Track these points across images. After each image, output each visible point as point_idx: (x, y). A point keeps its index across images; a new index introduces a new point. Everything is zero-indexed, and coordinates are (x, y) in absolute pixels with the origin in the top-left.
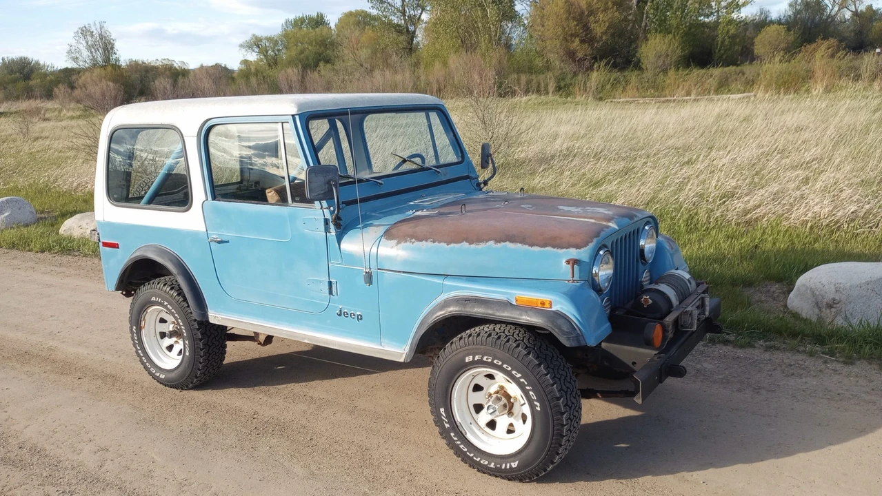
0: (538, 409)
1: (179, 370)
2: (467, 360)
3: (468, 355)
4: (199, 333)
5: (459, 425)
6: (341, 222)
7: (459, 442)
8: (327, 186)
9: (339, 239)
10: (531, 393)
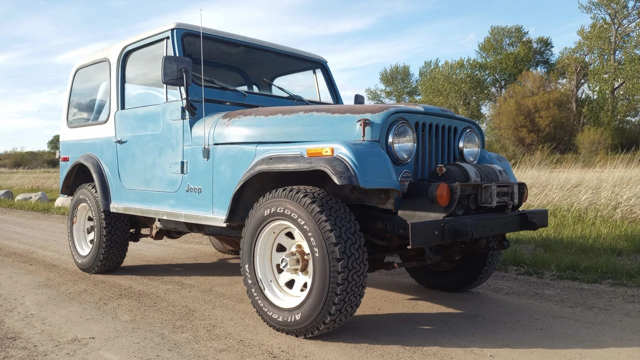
0: (317, 255)
1: (90, 255)
2: (266, 214)
3: (266, 209)
4: (104, 222)
5: (259, 281)
6: (196, 112)
7: (258, 298)
8: (179, 73)
9: (191, 125)
10: (312, 239)
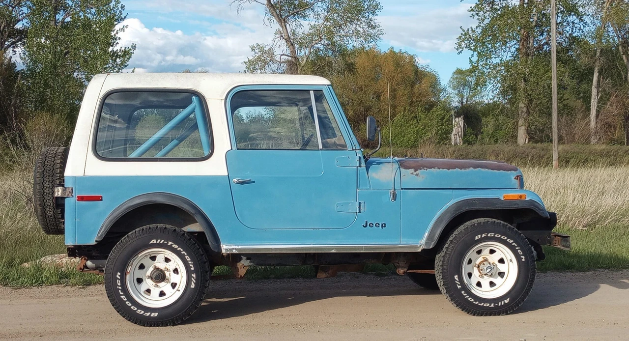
0: (523, 260)
2: (476, 238)
3: (478, 235)
5: (466, 285)
7: (468, 297)
9: (367, 170)
10: (519, 251)
